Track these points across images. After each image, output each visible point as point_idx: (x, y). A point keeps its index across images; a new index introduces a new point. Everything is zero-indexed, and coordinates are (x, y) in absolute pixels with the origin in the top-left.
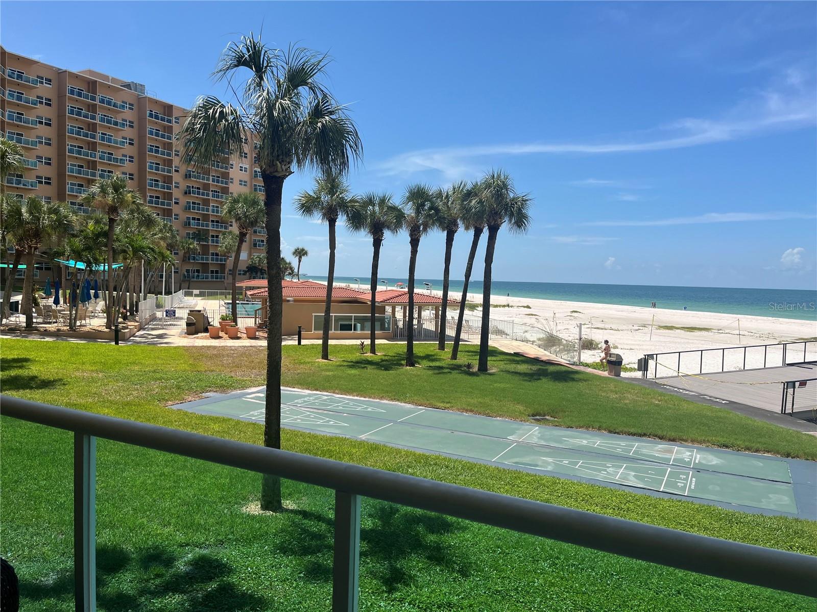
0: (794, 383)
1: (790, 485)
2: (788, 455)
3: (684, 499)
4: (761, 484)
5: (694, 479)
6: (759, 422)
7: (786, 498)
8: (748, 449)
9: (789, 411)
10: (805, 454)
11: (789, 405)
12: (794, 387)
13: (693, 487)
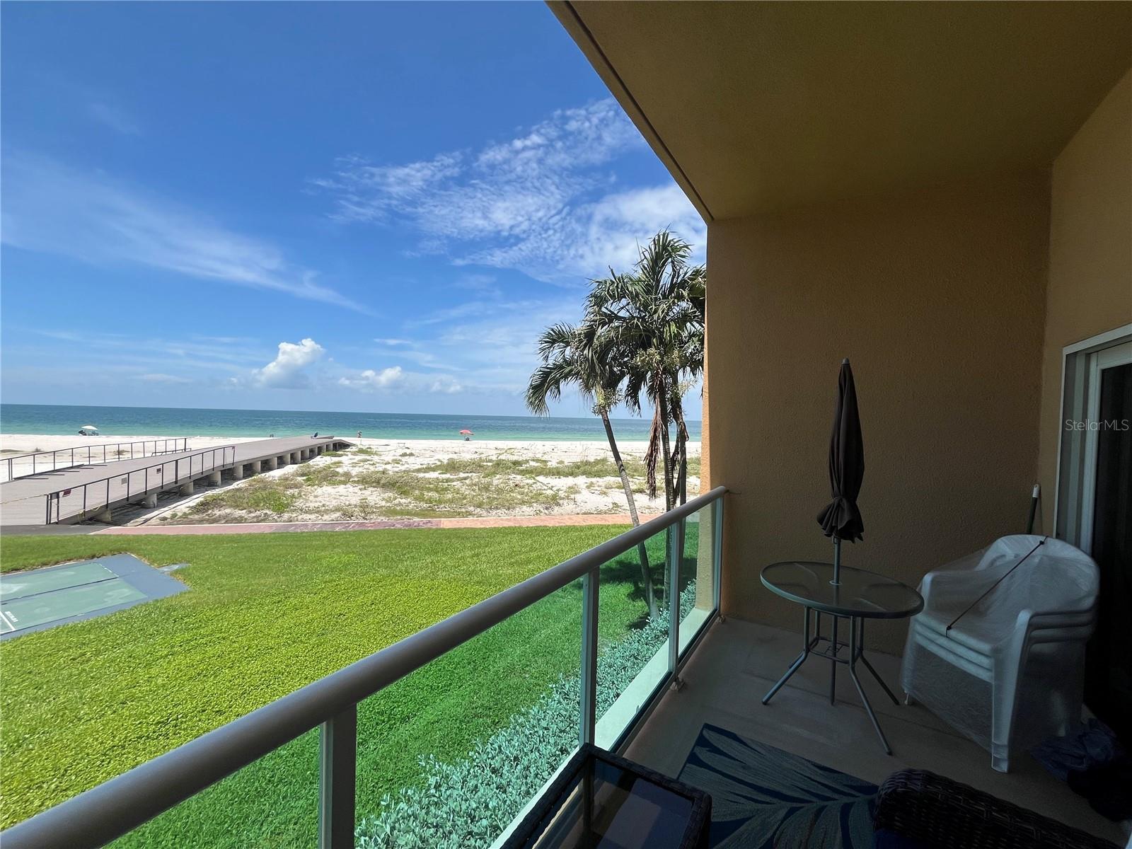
0: (57, 494)
1: (117, 579)
2: (93, 557)
3: (14, 635)
4: (88, 589)
5: (7, 613)
6: (36, 538)
7: (126, 590)
8: (44, 564)
9: (54, 520)
10: (111, 551)
11: (54, 515)
12: (58, 497)
13: (15, 620)
